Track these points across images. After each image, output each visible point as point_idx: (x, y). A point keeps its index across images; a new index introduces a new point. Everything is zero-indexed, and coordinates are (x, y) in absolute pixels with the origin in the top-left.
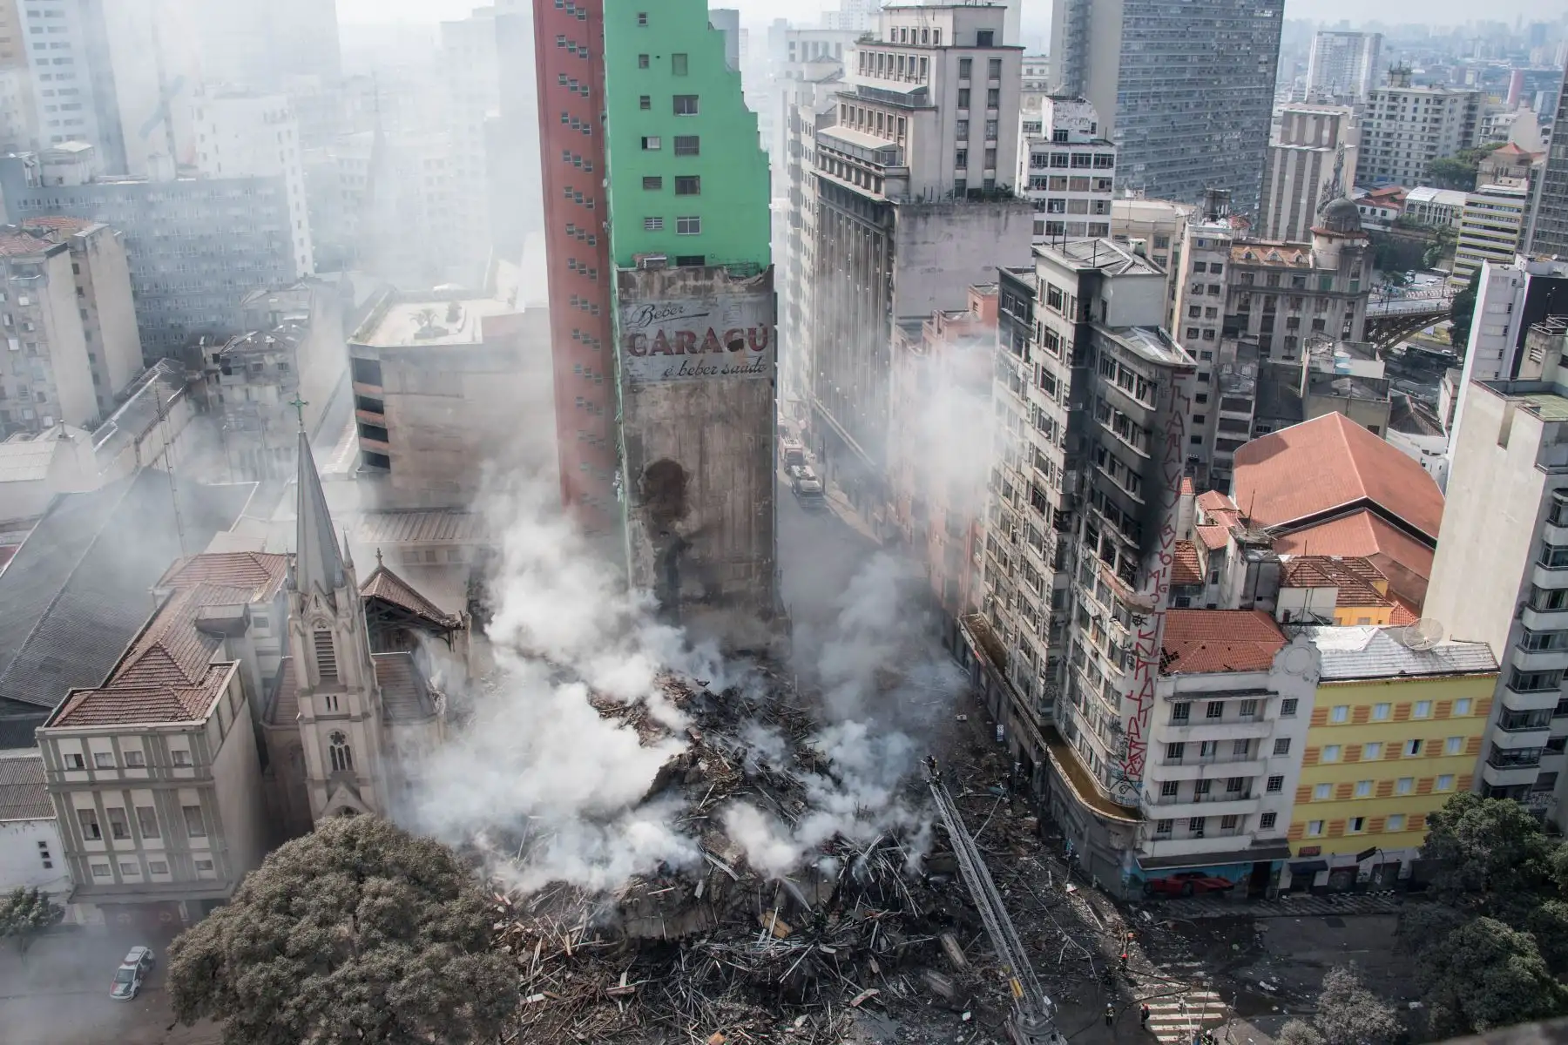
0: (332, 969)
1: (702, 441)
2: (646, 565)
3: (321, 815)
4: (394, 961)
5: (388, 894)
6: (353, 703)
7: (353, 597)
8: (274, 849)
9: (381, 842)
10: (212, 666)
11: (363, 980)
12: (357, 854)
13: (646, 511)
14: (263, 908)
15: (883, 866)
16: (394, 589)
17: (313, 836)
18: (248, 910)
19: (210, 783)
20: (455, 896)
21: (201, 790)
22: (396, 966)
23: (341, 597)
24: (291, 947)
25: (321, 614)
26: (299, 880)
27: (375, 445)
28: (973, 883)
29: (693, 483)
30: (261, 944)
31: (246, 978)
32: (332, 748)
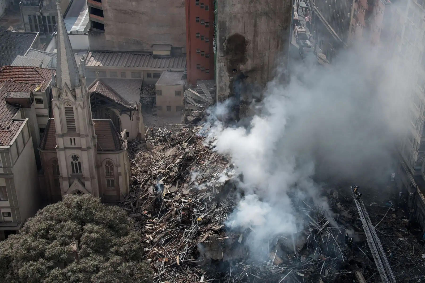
0: (66, 265)
1: (255, 25)
2: (225, 85)
3: (65, 193)
4: (96, 263)
5: (97, 232)
6: (83, 142)
7: (84, 92)
8: (42, 208)
9: (94, 207)
10: (14, 121)
11: (80, 271)
12: (82, 212)
13: (227, 59)
14: (35, 236)
15: (329, 235)
16: (104, 89)
17: (61, 203)
18: (26, 237)
19: (12, 176)
20: (126, 234)
21: (6, 179)
22: (97, 265)
23: (78, 91)
24: (47, 254)
25: (68, 99)
26: (53, 223)
27: (97, 18)
28: (373, 248)
29: (250, 46)
30: (32, 252)
31: (23, 268)
32: (72, 163)
